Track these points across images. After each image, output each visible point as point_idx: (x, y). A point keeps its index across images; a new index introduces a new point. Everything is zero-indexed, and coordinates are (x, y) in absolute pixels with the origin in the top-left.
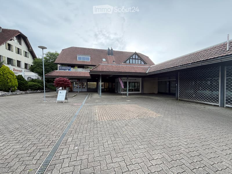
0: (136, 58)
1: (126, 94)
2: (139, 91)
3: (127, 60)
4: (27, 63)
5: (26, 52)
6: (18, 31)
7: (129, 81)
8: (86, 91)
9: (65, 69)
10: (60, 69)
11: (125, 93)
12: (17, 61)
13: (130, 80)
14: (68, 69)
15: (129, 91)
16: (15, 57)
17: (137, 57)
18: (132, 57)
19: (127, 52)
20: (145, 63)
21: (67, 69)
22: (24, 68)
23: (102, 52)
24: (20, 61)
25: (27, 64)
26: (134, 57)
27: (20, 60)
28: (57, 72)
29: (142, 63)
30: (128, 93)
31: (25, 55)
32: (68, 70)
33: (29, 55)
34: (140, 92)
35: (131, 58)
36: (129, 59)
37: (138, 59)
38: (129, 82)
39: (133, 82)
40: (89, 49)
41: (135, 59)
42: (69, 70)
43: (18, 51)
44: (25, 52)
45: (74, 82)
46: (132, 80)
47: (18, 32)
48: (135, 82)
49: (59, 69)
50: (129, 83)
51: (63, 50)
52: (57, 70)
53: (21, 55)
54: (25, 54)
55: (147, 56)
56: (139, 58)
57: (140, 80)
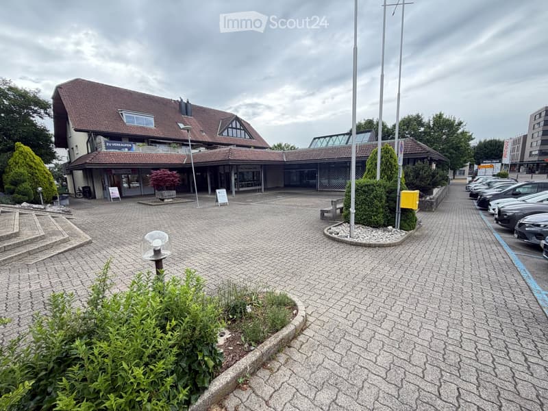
3: (225, 130)
9: (120, 148)
10: (107, 148)
14: (126, 147)
17: (238, 126)
20: (251, 137)
21: (124, 147)
26: (234, 126)
29: (247, 137)
32: (126, 149)
35: (231, 126)
36: (228, 128)
37: (240, 129)
41: (236, 128)
42: (130, 149)
56: (242, 128)
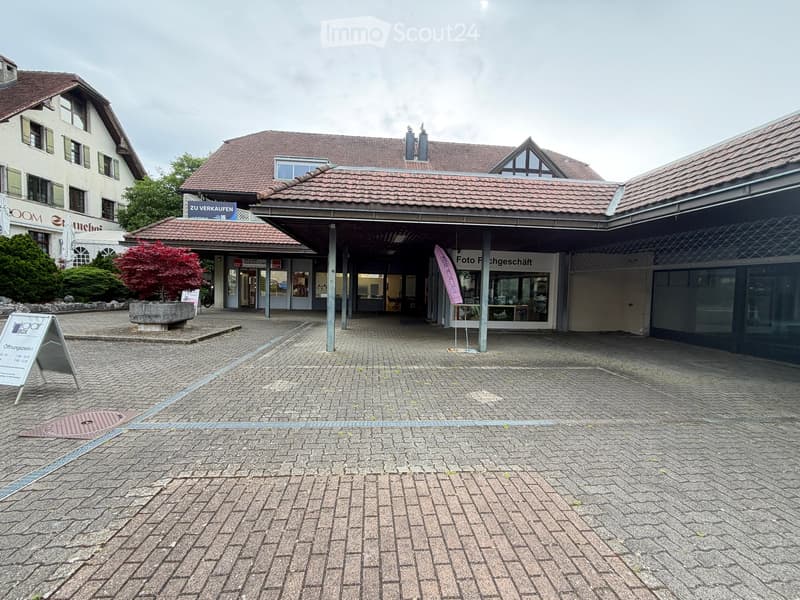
0: (530, 167)
1: (474, 334)
2: (544, 318)
4: (111, 198)
5: (107, 159)
6: (73, 76)
7: (497, 268)
8: (310, 308)
9: (211, 215)
10: (191, 214)
11: (466, 324)
12: (72, 189)
13: (502, 262)
14: (224, 212)
15: (491, 318)
16: (60, 172)
17: (534, 163)
18: (512, 162)
19: (488, 147)
21: (220, 213)
22: (100, 215)
23: (383, 147)
24: (83, 192)
25: (113, 202)
26: (521, 163)
27: (80, 188)
28: (177, 227)
30: (484, 325)
31: (103, 170)
32: (223, 217)
33: (122, 169)
34: (550, 324)
35: (510, 165)
36: (499, 170)
37: (539, 171)
38: (491, 273)
39: (510, 275)
40: (331, 139)
41: (527, 170)
42: (229, 215)
43: (78, 153)
44: (102, 159)
45: (259, 270)
46: (512, 260)
47: (73, 78)
48: (521, 276)
49: (189, 211)
50: (495, 277)
51: (227, 142)
52: (181, 216)
53: (87, 166)
54: (103, 164)
55: (580, 163)
56: (544, 168)
57: (550, 264)
